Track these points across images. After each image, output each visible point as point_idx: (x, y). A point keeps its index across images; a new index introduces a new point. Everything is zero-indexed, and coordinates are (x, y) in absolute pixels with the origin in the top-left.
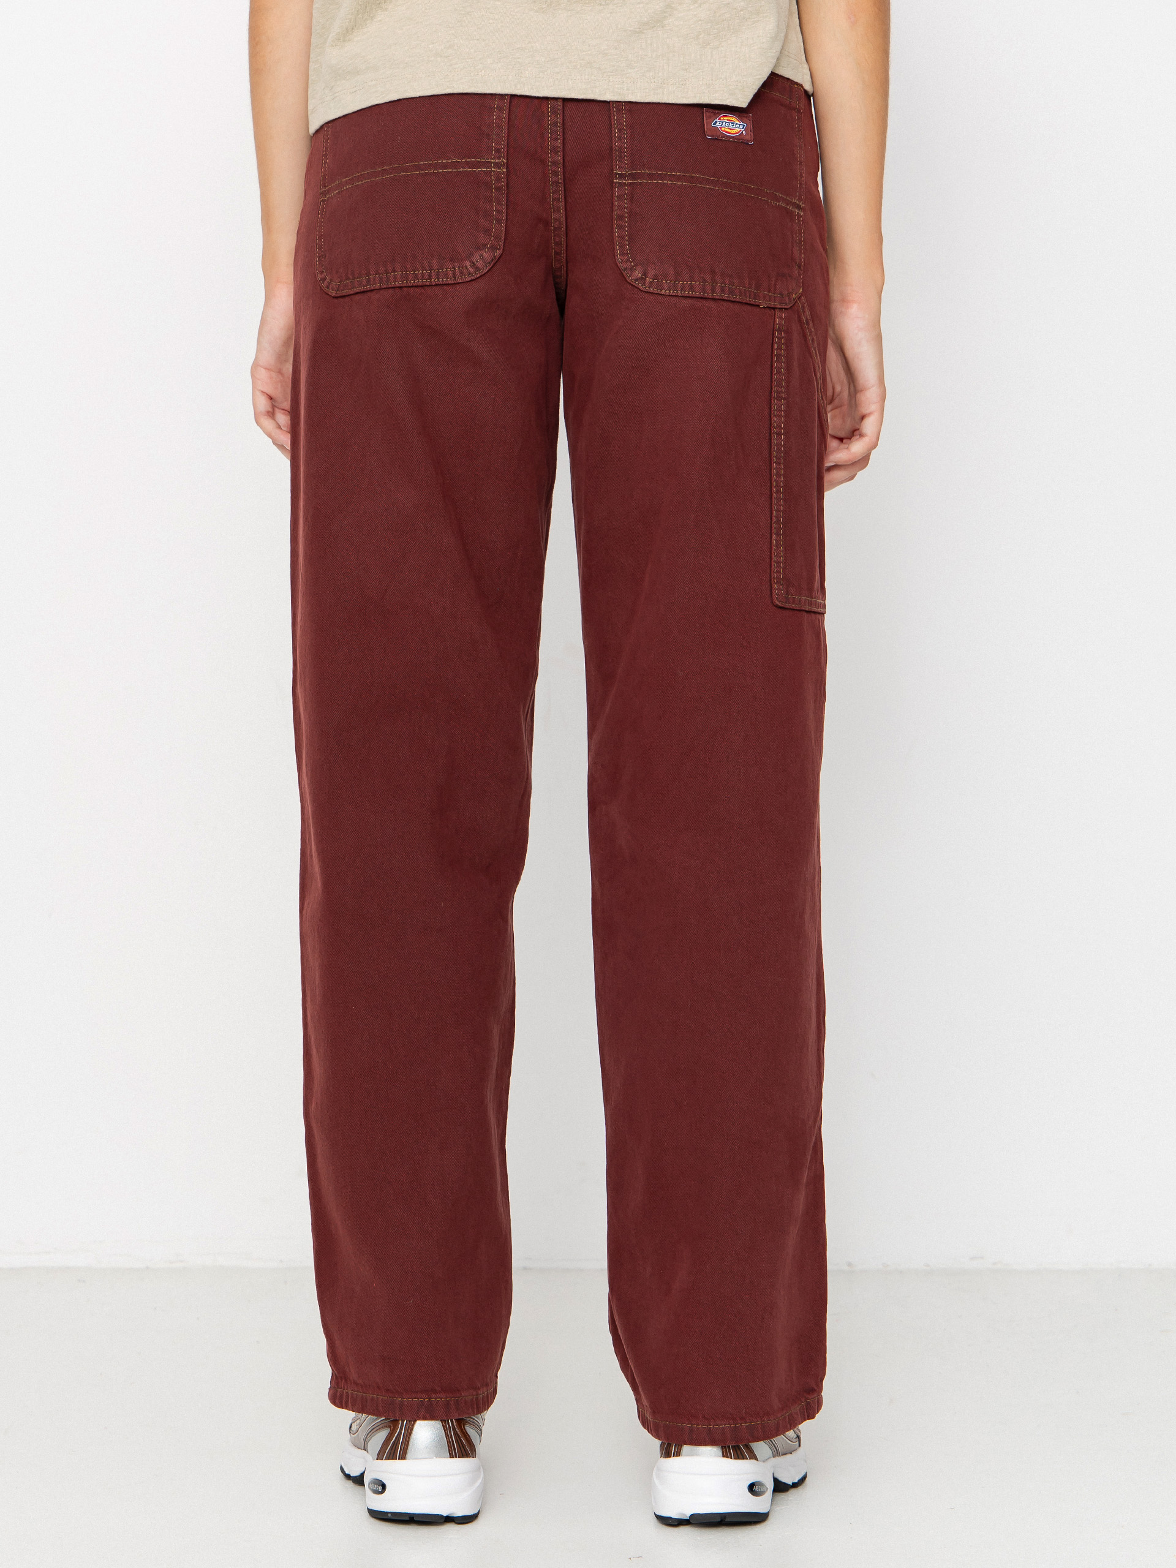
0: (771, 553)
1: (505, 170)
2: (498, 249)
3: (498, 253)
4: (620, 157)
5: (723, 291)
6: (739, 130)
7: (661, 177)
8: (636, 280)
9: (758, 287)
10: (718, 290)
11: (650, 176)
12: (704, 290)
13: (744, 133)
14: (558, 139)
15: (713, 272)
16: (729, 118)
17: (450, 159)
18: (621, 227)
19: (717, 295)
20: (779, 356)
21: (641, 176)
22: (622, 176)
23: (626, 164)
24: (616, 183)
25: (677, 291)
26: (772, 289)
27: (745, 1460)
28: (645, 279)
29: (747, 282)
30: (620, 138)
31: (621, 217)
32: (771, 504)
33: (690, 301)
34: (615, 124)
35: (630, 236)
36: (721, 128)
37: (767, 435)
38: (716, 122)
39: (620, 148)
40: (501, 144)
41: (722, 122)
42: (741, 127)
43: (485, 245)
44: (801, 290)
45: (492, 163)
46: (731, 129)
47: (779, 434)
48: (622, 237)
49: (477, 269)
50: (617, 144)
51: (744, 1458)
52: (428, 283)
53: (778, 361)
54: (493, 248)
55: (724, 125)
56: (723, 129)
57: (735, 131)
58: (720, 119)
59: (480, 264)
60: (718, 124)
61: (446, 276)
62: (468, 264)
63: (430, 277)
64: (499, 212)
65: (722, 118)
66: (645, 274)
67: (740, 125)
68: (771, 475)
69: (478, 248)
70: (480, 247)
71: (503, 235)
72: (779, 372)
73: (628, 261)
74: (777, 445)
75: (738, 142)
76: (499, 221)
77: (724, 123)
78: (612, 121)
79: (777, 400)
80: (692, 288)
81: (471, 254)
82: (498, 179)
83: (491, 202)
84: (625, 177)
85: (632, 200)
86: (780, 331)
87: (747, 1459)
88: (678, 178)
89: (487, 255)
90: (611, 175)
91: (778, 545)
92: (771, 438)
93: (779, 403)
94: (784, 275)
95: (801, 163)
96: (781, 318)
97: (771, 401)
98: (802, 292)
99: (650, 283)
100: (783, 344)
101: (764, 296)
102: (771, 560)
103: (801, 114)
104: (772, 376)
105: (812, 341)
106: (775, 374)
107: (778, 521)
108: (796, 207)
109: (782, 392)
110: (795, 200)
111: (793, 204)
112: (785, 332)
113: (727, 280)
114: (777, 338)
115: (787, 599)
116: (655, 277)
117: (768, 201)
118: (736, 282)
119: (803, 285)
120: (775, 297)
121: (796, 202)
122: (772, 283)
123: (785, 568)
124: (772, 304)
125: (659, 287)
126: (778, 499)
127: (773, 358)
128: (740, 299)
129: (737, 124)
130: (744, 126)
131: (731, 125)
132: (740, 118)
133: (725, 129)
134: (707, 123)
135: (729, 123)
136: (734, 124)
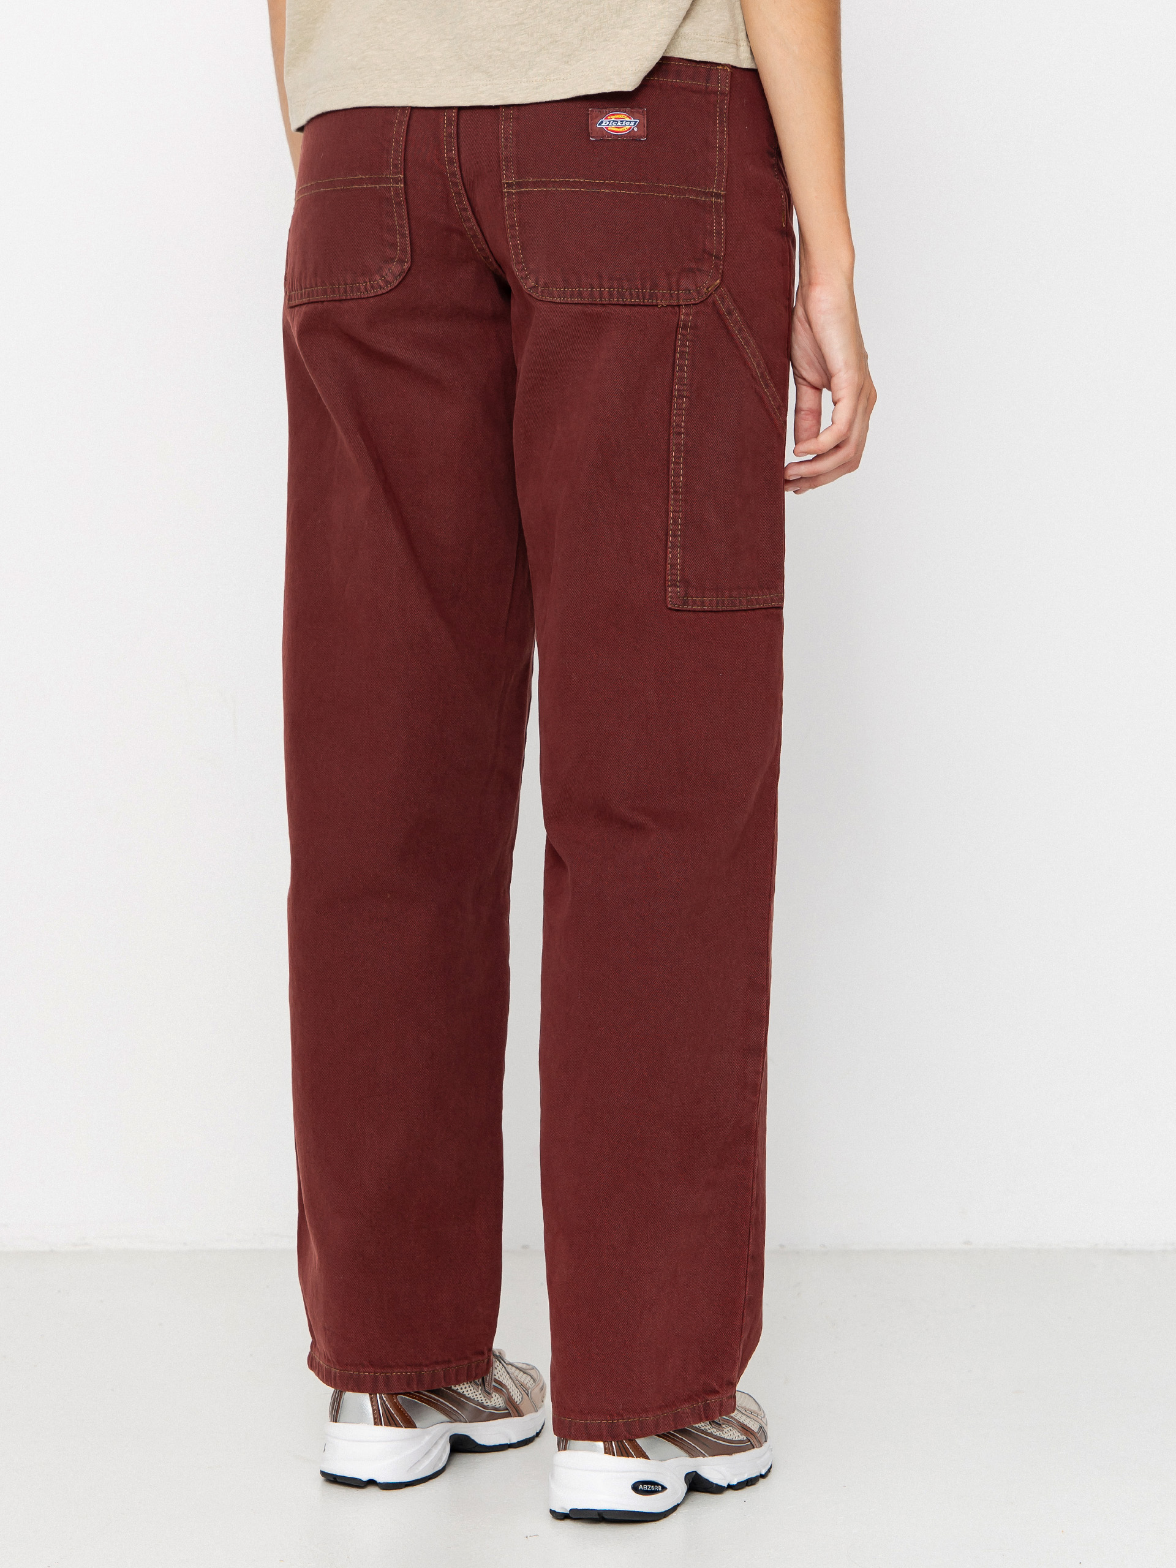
0: (666, 556)
1: (402, 185)
2: (406, 262)
3: (406, 266)
4: (507, 166)
5: (611, 295)
6: (629, 127)
7: (545, 184)
8: (531, 289)
9: (655, 286)
11: (535, 184)
12: (591, 295)
13: (636, 129)
14: (452, 150)
15: (600, 277)
16: (617, 116)
17: (356, 175)
18: (513, 236)
19: (605, 301)
20: (682, 353)
21: (527, 184)
22: (510, 185)
23: (512, 173)
24: (505, 192)
25: (567, 298)
26: (675, 287)
27: (630, 1458)
28: (538, 287)
29: (639, 283)
30: (506, 147)
31: (513, 227)
32: (667, 504)
33: (580, 308)
34: (502, 134)
35: (522, 243)
36: (607, 128)
37: (666, 435)
38: (602, 122)
39: (507, 157)
40: (398, 160)
42: (632, 124)
43: (392, 259)
44: (718, 281)
45: (390, 178)
46: (618, 128)
47: (679, 434)
48: (515, 246)
49: (387, 282)
50: (503, 153)
51: (628, 1454)
52: (344, 298)
53: (682, 358)
54: (401, 261)
55: (611, 125)
56: (610, 128)
57: (623, 130)
58: (607, 118)
59: (389, 278)
60: (604, 124)
61: (359, 289)
62: (378, 278)
63: (345, 291)
64: (401, 226)
65: (609, 118)
66: (537, 282)
67: (630, 122)
68: (668, 475)
69: (386, 262)
70: (389, 260)
71: (409, 249)
72: (682, 370)
73: (522, 270)
74: (676, 445)
75: (629, 140)
76: (403, 235)
77: (611, 123)
78: (500, 128)
79: (678, 398)
80: (580, 295)
81: (381, 268)
82: (397, 195)
83: (392, 216)
84: (513, 186)
85: (520, 209)
86: (685, 327)
87: (633, 1457)
88: (562, 184)
89: (395, 268)
90: (501, 185)
91: (674, 546)
92: (669, 439)
93: (680, 401)
94: (692, 270)
95: (721, 149)
96: (687, 314)
97: (670, 403)
98: (720, 283)
99: (542, 291)
100: (688, 341)
101: (663, 295)
102: (666, 562)
103: (726, 96)
104: (673, 374)
105: (740, 330)
106: (677, 372)
107: (675, 523)
108: (712, 196)
109: (684, 390)
110: (709, 189)
111: (706, 194)
112: (691, 328)
113: (615, 284)
114: (681, 334)
115: (685, 603)
116: (546, 285)
117: (667, 197)
118: (626, 285)
119: (722, 276)
120: (678, 294)
121: (711, 190)
122: (674, 280)
123: (682, 569)
124: (674, 302)
125: (551, 294)
126: (675, 500)
127: (675, 357)
128: (631, 302)
129: (627, 121)
130: (636, 122)
131: (619, 123)
132: (631, 114)
133: (612, 129)
134: (592, 124)
135: (617, 121)
136: (623, 121)
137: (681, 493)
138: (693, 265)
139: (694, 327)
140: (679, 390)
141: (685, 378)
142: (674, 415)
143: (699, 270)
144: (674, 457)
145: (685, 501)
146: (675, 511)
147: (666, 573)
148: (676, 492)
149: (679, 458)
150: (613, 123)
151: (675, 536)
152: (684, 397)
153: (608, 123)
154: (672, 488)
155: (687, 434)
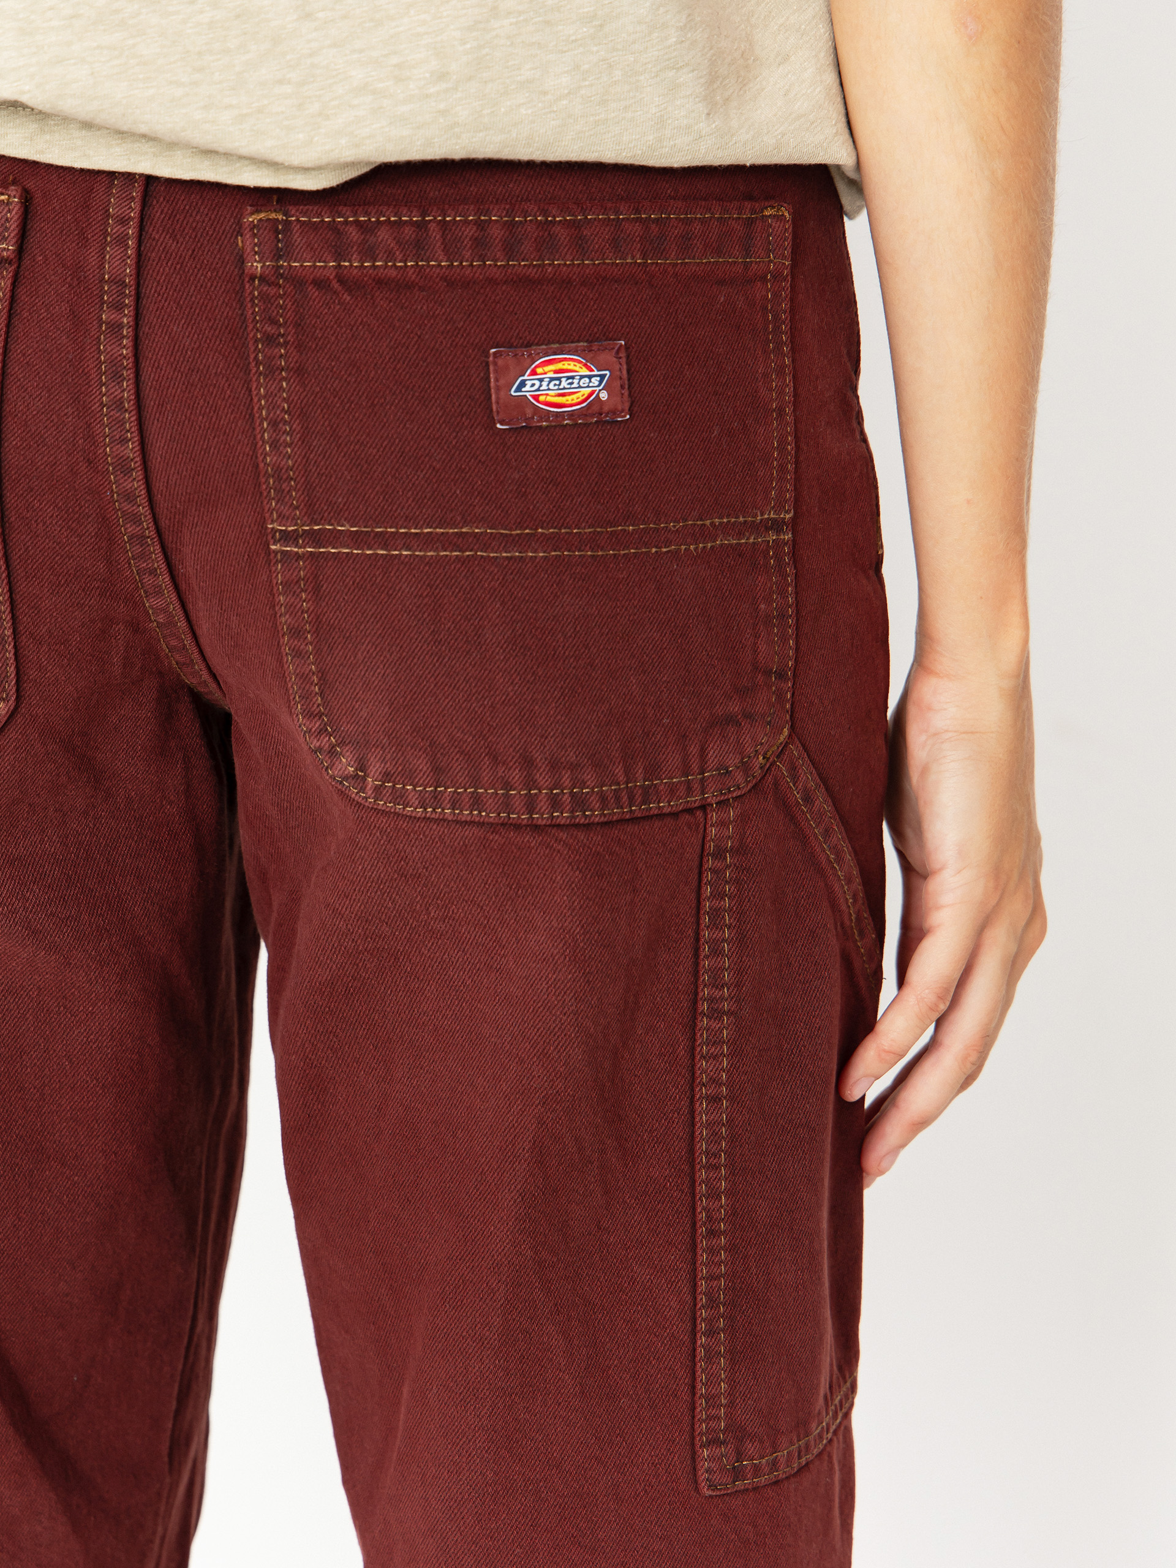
0: (694, 1379)
2: (5, 700)
3: (3, 708)
4: (280, 491)
5: (555, 803)
6: (588, 390)
7: (384, 540)
9: (652, 771)
10: (543, 804)
11: (357, 539)
12: (507, 804)
13: (604, 395)
15: (528, 763)
16: (560, 366)
18: (298, 654)
20: (716, 913)
21: (335, 538)
22: (288, 537)
23: (297, 508)
24: (276, 552)
25: (443, 810)
26: (695, 767)
28: (364, 778)
29: (619, 769)
30: (275, 445)
32: (694, 1262)
33: (477, 832)
34: (261, 408)
36: (536, 398)
37: (685, 1103)
38: (523, 384)
39: (278, 469)
41: (541, 380)
42: (595, 381)
44: (786, 731)
46: (563, 395)
47: (715, 1099)
48: (304, 678)
50: (269, 459)
53: (715, 925)
55: (544, 387)
56: (542, 398)
57: (574, 399)
58: (534, 373)
60: (527, 388)
65: (539, 370)
66: (362, 766)
67: (590, 377)
68: (694, 1195)
71: (11, 669)
72: (716, 952)
73: (322, 731)
74: (709, 1125)
75: (589, 422)
77: (545, 384)
78: (256, 400)
79: (709, 1018)
80: (477, 802)
84: (296, 540)
85: (316, 591)
86: (719, 854)
88: (428, 541)
90: (263, 536)
91: (711, 1356)
92: (692, 1112)
93: (715, 1025)
94: (730, 720)
95: (781, 411)
96: (723, 824)
97: (692, 1028)
98: (790, 736)
99: (377, 790)
100: (727, 882)
101: (672, 790)
102: (694, 1394)
103: (785, 279)
104: (696, 964)
105: (827, 833)
106: (707, 957)
107: (712, 1303)
108: (767, 529)
109: (722, 998)
110: (762, 515)
111: (755, 528)
112: (734, 851)
113: (566, 780)
114: (714, 871)
115: (737, 1473)
116: (387, 776)
117: (678, 551)
118: (589, 777)
119: (791, 716)
120: (703, 780)
121: (766, 516)
122: (694, 750)
123: (731, 1404)
124: (695, 799)
125: (399, 797)
126: (712, 1251)
127: (698, 924)
128: (605, 815)
129: (582, 377)
130: (602, 377)
131: (564, 383)
132: (590, 357)
133: (549, 399)
134: (498, 389)
135: (559, 379)
136: (573, 378)
137: (724, 1233)
138: (735, 707)
139: (740, 850)
140: (711, 1000)
141: (724, 969)
142: (703, 1057)
143: (748, 716)
144: (707, 1153)
145: (731, 1249)
146: (711, 1278)
147: (693, 1417)
148: (712, 1233)
149: (716, 1155)
150: (551, 386)
151: (711, 1333)
152: (724, 1013)
153: (537, 383)
154: (704, 1224)
155: (731, 1098)
